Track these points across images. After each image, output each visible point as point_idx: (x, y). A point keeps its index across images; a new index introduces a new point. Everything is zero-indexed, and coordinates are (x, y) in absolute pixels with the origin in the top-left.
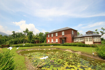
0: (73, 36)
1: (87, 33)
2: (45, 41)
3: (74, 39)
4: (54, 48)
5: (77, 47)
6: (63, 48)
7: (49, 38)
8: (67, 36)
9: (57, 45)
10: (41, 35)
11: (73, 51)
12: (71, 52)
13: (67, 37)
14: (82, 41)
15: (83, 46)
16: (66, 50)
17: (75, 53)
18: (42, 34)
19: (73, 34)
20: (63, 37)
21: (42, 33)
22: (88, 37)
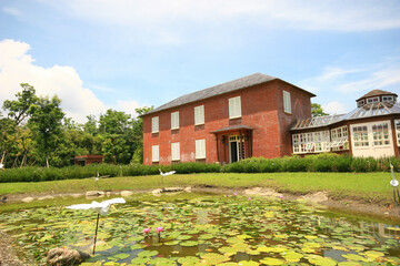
0: (289, 121)
1: (362, 102)
2: (136, 158)
3: (297, 139)
4: (185, 185)
5: (308, 174)
6: (231, 184)
7: (156, 135)
8: (256, 119)
9: (197, 171)
10: (114, 124)
11: (287, 192)
12: (274, 196)
13: (260, 126)
14: (336, 144)
15: (344, 169)
16: (247, 191)
17: (299, 200)
18: (121, 117)
19: (288, 109)
20: (235, 127)
21: (121, 114)
22: (369, 125)
